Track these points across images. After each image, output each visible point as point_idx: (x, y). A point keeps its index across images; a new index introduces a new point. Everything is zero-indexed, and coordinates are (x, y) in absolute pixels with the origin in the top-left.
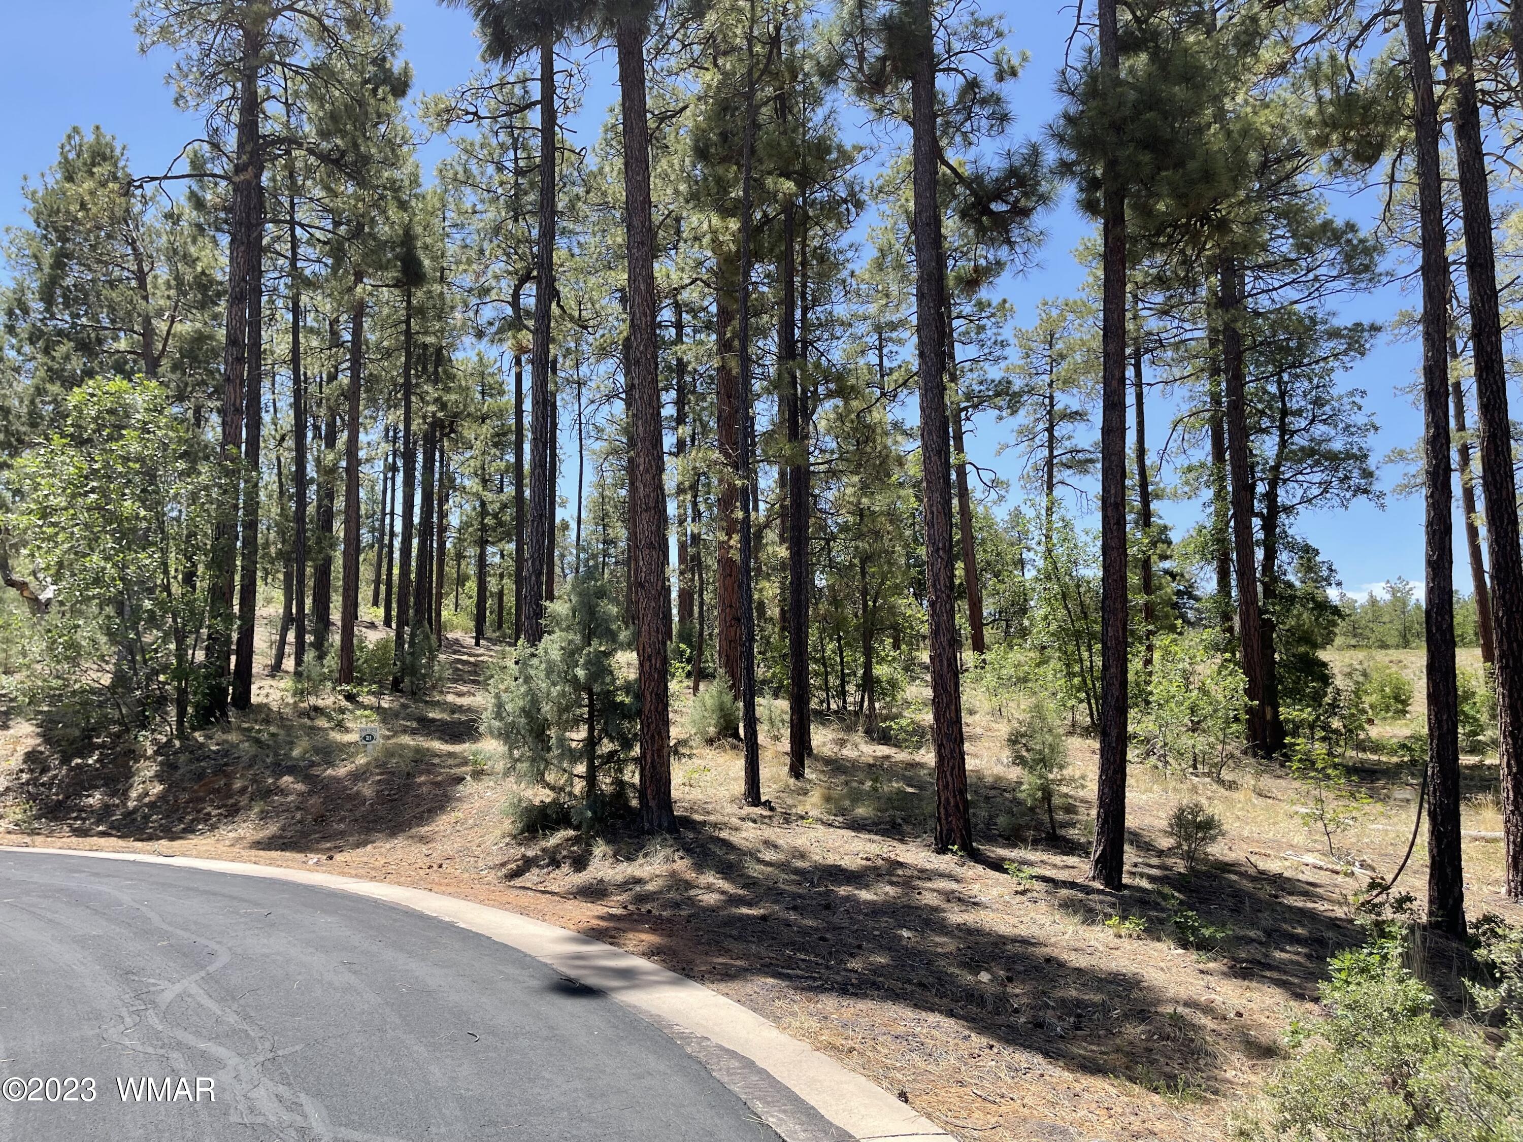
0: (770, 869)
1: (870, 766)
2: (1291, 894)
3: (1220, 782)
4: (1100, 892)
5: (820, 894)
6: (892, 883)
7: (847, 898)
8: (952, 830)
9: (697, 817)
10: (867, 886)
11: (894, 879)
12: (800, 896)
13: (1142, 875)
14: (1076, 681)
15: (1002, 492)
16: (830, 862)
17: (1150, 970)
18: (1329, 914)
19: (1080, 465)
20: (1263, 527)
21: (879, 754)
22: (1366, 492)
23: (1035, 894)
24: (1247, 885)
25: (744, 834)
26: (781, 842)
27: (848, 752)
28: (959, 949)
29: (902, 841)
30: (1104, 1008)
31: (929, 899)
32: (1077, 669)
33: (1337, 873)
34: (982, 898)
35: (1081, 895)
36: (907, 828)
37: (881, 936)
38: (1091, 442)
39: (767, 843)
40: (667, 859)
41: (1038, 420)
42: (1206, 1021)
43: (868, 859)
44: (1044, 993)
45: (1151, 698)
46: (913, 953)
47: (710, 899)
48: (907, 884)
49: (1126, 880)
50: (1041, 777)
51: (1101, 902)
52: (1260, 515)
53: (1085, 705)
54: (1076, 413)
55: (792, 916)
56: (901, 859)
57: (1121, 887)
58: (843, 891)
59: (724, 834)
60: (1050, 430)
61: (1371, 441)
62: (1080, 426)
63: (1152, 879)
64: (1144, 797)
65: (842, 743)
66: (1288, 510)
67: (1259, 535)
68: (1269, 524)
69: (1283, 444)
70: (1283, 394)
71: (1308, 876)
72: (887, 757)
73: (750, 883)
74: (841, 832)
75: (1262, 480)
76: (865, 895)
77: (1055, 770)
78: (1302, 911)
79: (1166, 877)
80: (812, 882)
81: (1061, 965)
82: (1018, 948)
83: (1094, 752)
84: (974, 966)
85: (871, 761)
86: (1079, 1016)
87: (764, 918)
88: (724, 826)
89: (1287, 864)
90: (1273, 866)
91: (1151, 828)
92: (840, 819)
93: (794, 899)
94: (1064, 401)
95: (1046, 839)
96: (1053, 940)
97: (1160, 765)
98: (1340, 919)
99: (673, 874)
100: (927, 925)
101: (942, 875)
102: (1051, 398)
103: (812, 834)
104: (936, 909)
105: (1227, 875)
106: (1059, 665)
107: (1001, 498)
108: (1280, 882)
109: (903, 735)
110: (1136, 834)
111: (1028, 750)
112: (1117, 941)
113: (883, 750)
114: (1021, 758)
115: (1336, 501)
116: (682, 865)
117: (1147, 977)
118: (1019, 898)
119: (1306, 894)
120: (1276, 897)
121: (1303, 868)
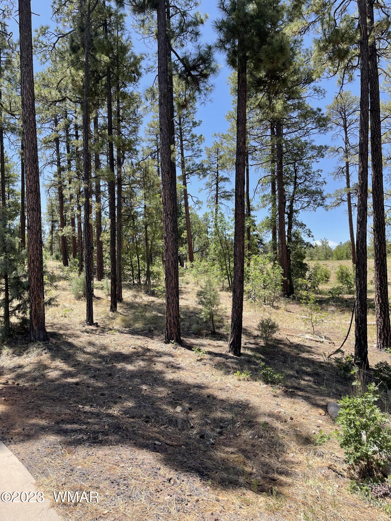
0: (88, 356)
1: (145, 305)
2: (303, 352)
3: (274, 307)
4: (231, 358)
5: (108, 368)
6: (143, 360)
7: (121, 370)
8: (172, 333)
9: (61, 332)
10: (131, 362)
11: (145, 357)
12: (99, 370)
13: (248, 348)
14: (224, 271)
15: (200, 206)
16: (117, 351)
17: (253, 397)
18: (318, 360)
19: (227, 196)
20: (288, 217)
21: (150, 300)
22: (321, 205)
23: (205, 361)
24: (287, 349)
25: (81, 339)
26: (97, 342)
27: (138, 300)
28: (168, 394)
29: (152, 338)
30: (233, 422)
31: (159, 367)
32: (225, 267)
33: (318, 342)
34: (182, 365)
35: (224, 360)
36: (156, 332)
37: (132, 390)
38: (231, 189)
39: (91, 344)
40: (38, 355)
41: (213, 181)
42: (278, 425)
43: (135, 348)
44: (206, 416)
45: (250, 278)
46: (147, 398)
47: (53, 374)
48: (150, 361)
49: (242, 351)
50: (209, 309)
51: (232, 362)
52: (287, 213)
53: (227, 280)
54: (226, 178)
55: (92, 381)
56: (149, 348)
57: (240, 354)
58: (119, 366)
59: (70, 340)
60: (217, 184)
61: (324, 187)
62: (227, 183)
63: (252, 349)
64: (248, 314)
65: (135, 296)
66: (296, 211)
67: (287, 220)
68: (290, 217)
69: (295, 188)
70: (296, 171)
71: (308, 344)
72: (153, 301)
73: (77, 364)
74: (126, 335)
75: (288, 200)
76: (130, 367)
77: (215, 306)
78: (308, 360)
79: (257, 348)
80: (106, 362)
81: (214, 398)
82: (195, 391)
83: (230, 297)
84: (174, 404)
85: (146, 303)
86: (221, 428)
87: (77, 384)
88: (72, 335)
89: (300, 339)
90: (295, 340)
91: (251, 327)
92: (127, 329)
93: (95, 372)
94: (222, 174)
95: (211, 334)
96: (212, 384)
97: (253, 301)
98: (323, 363)
99: (39, 362)
100: (156, 381)
101: (166, 354)
102: (217, 173)
103: (112, 337)
104: (161, 372)
105: (279, 346)
106: (218, 266)
107: (200, 208)
108: (299, 347)
109: (160, 293)
110: (245, 330)
111: (205, 298)
112: (238, 382)
113: (152, 298)
114: (202, 301)
115: (312, 209)
116: (45, 357)
117: (251, 402)
118: (199, 363)
119: (308, 352)
120: (298, 354)
121: (306, 340)
